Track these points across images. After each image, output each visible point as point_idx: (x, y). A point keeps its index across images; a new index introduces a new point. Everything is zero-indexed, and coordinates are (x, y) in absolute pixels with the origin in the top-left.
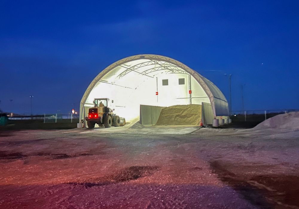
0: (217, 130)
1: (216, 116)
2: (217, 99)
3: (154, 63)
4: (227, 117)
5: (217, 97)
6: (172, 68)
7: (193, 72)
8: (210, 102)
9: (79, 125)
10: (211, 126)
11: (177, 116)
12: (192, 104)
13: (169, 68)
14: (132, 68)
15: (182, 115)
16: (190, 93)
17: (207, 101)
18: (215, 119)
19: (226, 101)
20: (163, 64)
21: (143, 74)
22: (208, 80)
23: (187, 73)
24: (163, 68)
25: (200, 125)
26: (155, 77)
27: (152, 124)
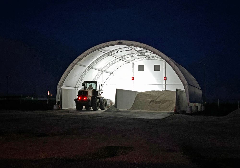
0: (191, 116)
1: (190, 103)
2: (191, 86)
3: (131, 49)
4: (201, 104)
5: (191, 84)
6: (149, 54)
7: (168, 59)
8: (185, 89)
9: (55, 107)
10: (184, 112)
11: (152, 101)
12: (167, 90)
13: (145, 54)
14: (109, 53)
15: (157, 100)
16: (164, 79)
17: (182, 88)
18: (189, 105)
19: (201, 89)
20: (140, 50)
21: (120, 59)
22: (183, 68)
23: (162, 60)
24: (140, 54)
25: (174, 111)
26: (131, 62)
27: (127, 108)
